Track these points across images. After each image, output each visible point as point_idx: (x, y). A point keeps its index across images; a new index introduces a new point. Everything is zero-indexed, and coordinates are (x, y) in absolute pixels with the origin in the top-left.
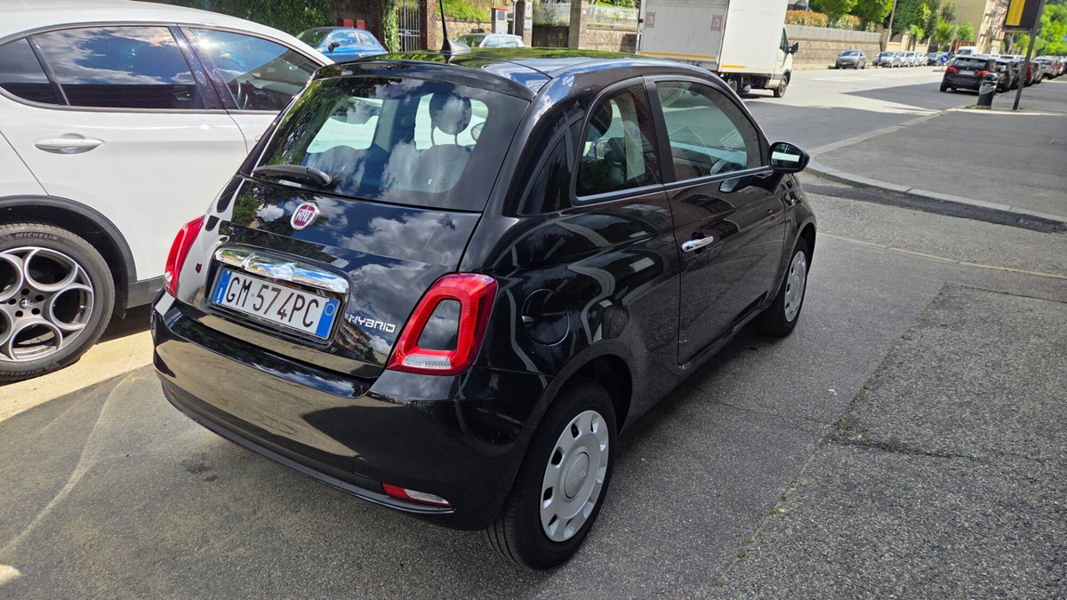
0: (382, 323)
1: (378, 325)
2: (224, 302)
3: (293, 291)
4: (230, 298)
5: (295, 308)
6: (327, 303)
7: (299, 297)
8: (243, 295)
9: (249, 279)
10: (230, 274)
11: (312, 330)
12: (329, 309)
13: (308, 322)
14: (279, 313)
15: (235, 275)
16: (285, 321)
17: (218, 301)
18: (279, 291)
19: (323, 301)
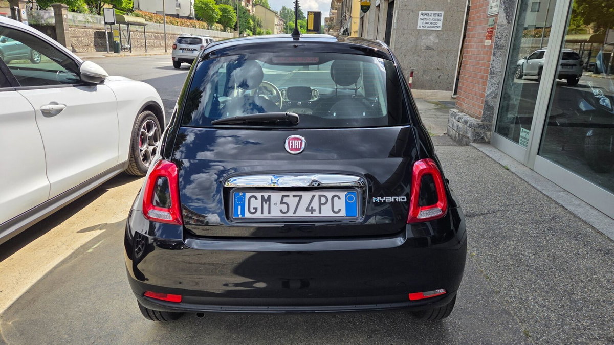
0: (397, 197)
1: (395, 199)
2: (247, 214)
3: (314, 193)
4: (253, 211)
5: (320, 204)
6: (346, 195)
7: (320, 196)
8: (266, 207)
9: (266, 195)
10: (244, 195)
11: (343, 214)
12: (348, 199)
13: (336, 209)
14: (307, 210)
15: (248, 195)
16: (316, 214)
17: (240, 216)
18: (301, 197)
19: (343, 195)
